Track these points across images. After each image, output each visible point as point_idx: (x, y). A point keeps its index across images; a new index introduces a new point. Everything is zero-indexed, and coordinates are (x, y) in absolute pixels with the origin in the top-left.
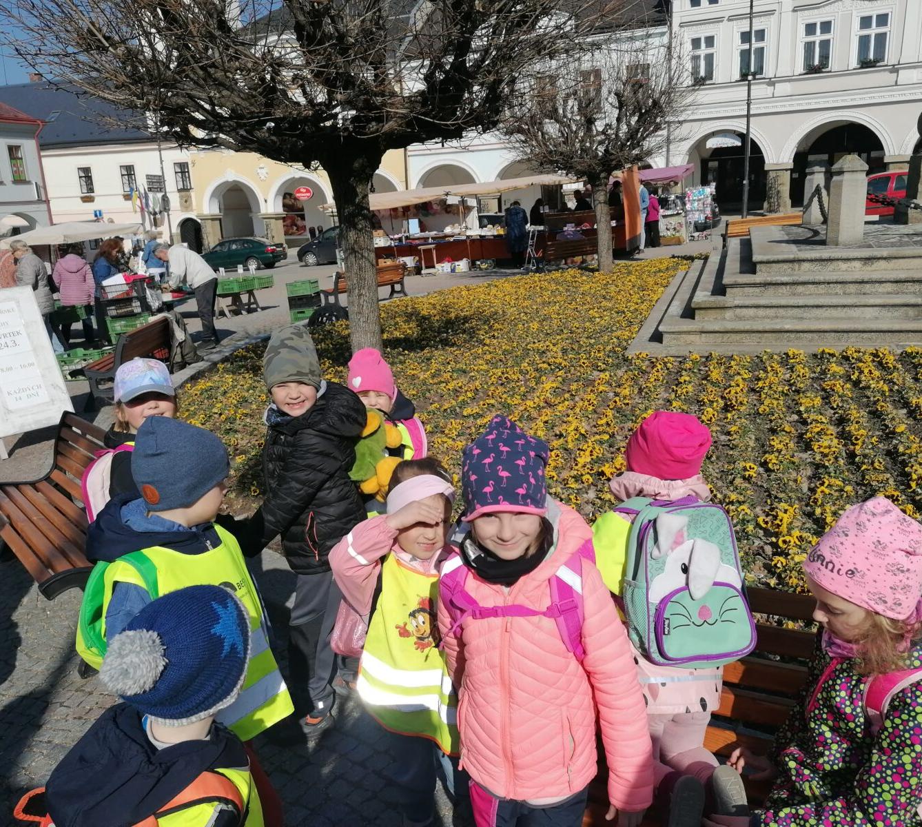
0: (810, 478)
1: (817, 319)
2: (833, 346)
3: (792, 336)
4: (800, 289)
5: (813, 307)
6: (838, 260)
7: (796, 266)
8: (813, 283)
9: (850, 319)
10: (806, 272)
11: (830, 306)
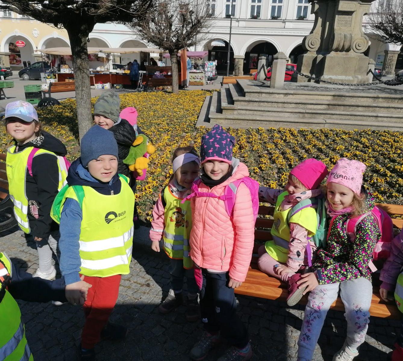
0: (277, 173)
1: (268, 116)
2: (275, 127)
3: (259, 122)
4: (262, 104)
5: (267, 111)
6: (275, 93)
7: (260, 94)
8: (267, 102)
9: (280, 117)
10: (264, 97)
11: (273, 111)
